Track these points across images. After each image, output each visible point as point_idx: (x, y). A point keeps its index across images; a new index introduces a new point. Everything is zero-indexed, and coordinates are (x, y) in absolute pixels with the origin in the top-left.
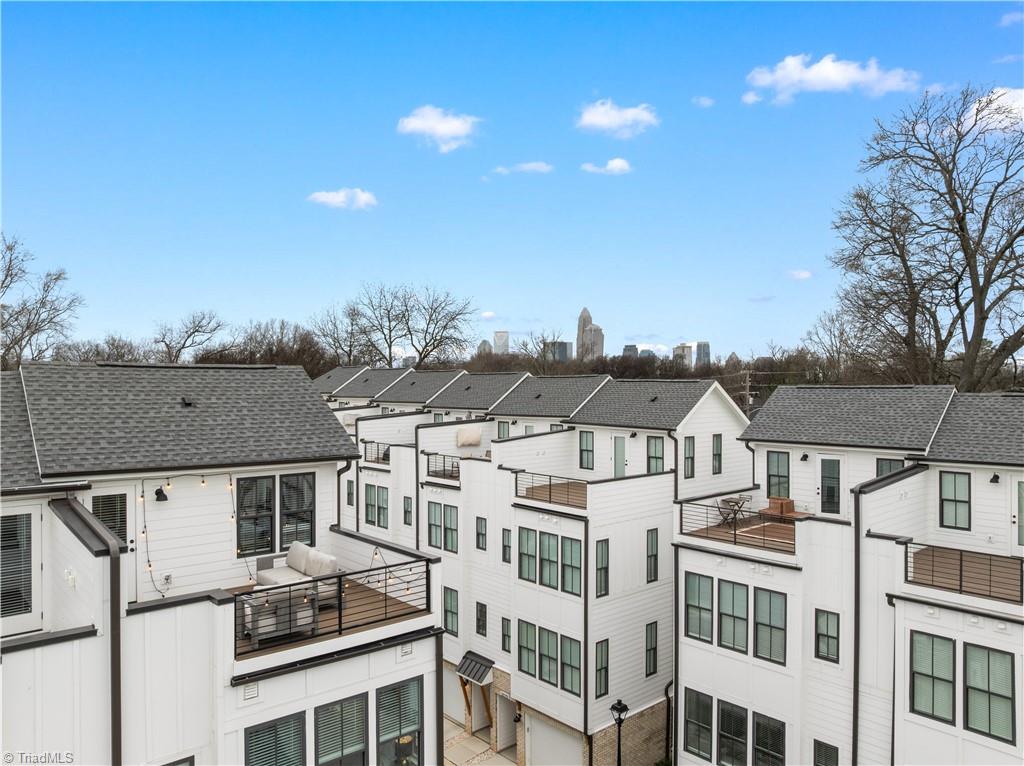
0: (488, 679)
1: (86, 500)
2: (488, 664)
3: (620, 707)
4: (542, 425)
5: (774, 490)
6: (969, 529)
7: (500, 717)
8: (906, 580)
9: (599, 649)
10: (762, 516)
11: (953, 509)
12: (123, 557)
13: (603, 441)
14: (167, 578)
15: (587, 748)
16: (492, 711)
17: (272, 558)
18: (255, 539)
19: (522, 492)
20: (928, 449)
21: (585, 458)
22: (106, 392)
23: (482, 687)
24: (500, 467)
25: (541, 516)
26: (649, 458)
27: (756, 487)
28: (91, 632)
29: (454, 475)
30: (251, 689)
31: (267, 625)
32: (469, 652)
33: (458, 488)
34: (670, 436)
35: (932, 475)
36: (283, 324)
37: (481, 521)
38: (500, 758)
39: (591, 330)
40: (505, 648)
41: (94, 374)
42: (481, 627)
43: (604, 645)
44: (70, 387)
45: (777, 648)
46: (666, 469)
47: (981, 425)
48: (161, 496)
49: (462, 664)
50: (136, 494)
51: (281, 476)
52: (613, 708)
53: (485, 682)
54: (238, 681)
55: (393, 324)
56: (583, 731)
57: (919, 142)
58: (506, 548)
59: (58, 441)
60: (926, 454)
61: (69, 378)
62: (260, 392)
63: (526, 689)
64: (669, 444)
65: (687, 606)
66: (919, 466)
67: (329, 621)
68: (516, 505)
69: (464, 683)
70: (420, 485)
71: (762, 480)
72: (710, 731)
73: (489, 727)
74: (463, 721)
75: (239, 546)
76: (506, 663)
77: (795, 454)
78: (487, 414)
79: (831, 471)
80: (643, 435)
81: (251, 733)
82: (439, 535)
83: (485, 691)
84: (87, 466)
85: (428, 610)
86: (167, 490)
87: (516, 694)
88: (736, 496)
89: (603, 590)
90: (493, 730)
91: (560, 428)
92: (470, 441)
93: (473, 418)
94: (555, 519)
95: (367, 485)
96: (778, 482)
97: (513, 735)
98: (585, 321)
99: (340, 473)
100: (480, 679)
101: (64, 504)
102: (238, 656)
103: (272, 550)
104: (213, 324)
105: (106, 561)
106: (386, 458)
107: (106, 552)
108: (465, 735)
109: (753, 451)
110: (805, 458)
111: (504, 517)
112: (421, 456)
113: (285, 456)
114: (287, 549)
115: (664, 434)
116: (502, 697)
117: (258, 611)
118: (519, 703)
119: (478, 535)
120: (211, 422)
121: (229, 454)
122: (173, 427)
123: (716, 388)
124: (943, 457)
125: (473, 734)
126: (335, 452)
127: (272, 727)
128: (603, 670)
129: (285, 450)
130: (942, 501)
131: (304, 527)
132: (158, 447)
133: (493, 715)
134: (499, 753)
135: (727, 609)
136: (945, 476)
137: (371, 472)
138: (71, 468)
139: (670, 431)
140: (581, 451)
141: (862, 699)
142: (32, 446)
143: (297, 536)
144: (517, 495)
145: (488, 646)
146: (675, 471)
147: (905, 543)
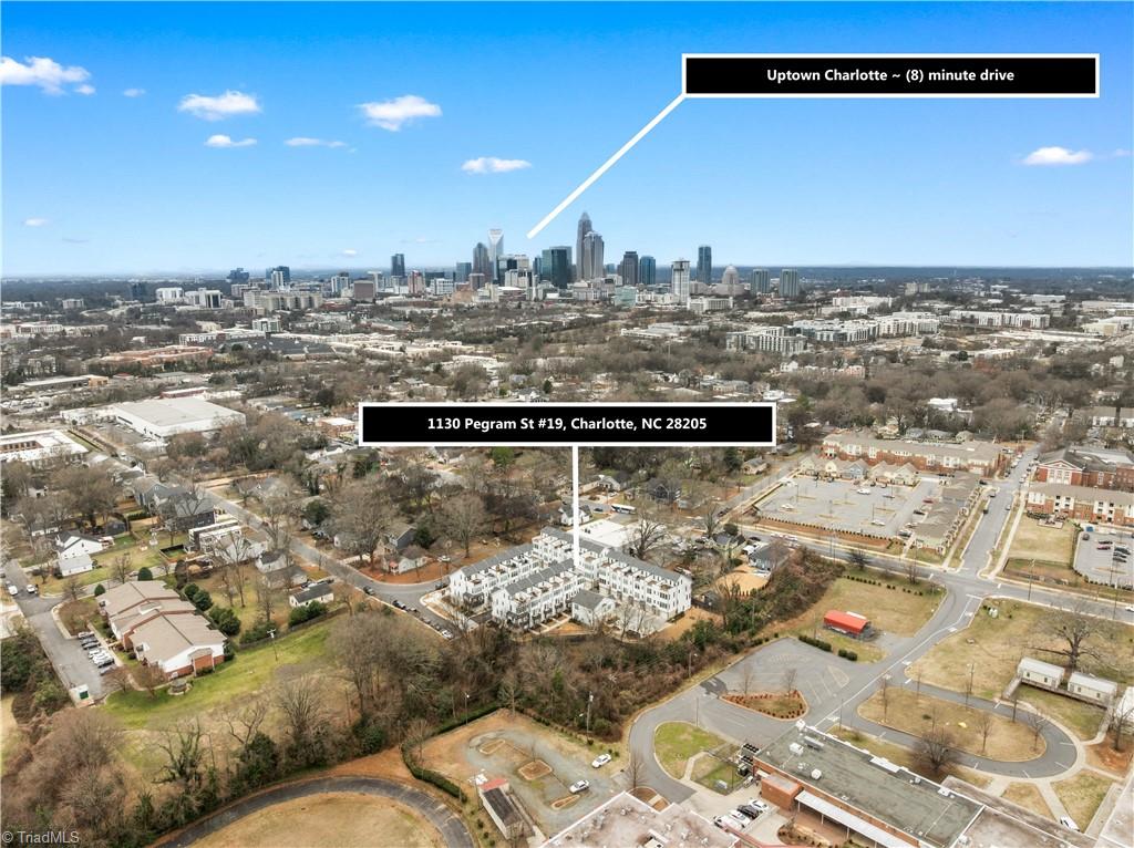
39: (591, 237)
98: (585, 226)
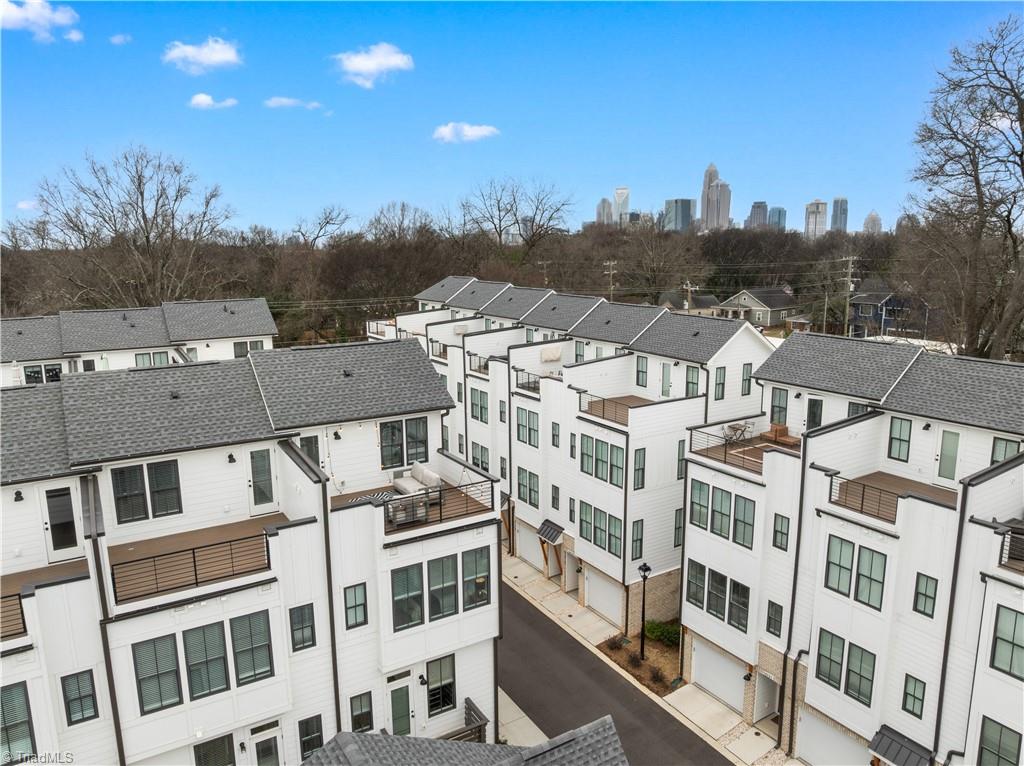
0: (559, 541)
1: (297, 441)
2: (560, 530)
3: (645, 568)
4: (609, 350)
5: (776, 417)
6: (907, 461)
7: (568, 569)
8: (830, 501)
9: (635, 528)
10: (762, 438)
11: (897, 446)
12: (328, 483)
13: (654, 365)
14: (343, 483)
15: (625, 594)
16: (562, 563)
17: (402, 472)
18: (392, 457)
19: (585, 407)
20: (883, 400)
21: (641, 379)
22: (299, 370)
23: (555, 546)
24: (570, 387)
25: (596, 427)
26: (688, 383)
27: (763, 414)
28: (313, 520)
29: (536, 389)
30: (394, 550)
31: (401, 517)
32: (547, 520)
33: (539, 400)
34: (702, 368)
35: (885, 420)
36: (403, 206)
37: (555, 426)
38: (567, 596)
39: (717, 186)
40: (572, 519)
41: (291, 357)
42: (555, 503)
43: (639, 524)
44: (279, 368)
45: (748, 538)
46: (700, 393)
47: (930, 382)
48: (337, 436)
49: (541, 528)
50: (324, 435)
51: (406, 420)
52: (640, 568)
53: (556, 543)
54: (387, 546)
55: (503, 214)
56: (621, 581)
57: (996, 70)
58: (573, 447)
59: (279, 407)
60: (881, 403)
61: (277, 361)
62: (391, 362)
63: (584, 550)
64: (702, 374)
65: (692, 503)
66: (875, 412)
67: (435, 513)
68: (579, 418)
69: (543, 543)
70: (511, 394)
71: (767, 409)
72: (704, 588)
73: (561, 574)
74: (541, 568)
75: (383, 463)
76: (572, 530)
77: (792, 392)
78: (566, 335)
79: (815, 408)
80: (683, 365)
81: (394, 572)
82: (525, 433)
83: (557, 550)
84: (297, 423)
85: (492, 509)
86: (340, 432)
87: (578, 554)
88: (742, 422)
89: (640, 484)
90: (563, 577)
91: (622, 352)
92: (552, 358)
93: (556, 337)
94: (606, 431)
95: (472, 389)
96: (779, 411)
97: (577, 582)
98: (711, 176)
99: (442, 416)
100: (553, 540)
101: (286, 444)
102: (387, 533)
103: (402, 465)
104: (342, 216)
105: (320, 486)
106: (486, 367)
107: (320, 481)
108: (543, 579)
109: (762, 386)
110: (798, 396)
111: (571, 426)
112: (512, 371)
113: (408, 409)
114: (412, 464)
115: (698, 366)
116: (569, 554)
117: (396, 510)
118: (581, 560)
119: (553, 436)
120: (363, 387)
121: (375, 410)
122: (340, 393)
123: (747, 328)
124: (892, 407)
125: (549, 579)
126: (439, 405)
127: (405, 570)
128: (639, 541)
129: (408, 404)
130: (891, 439)
131: (421, 450)
132: (334, 408)
133: (563, 566)
134: (567, 593)
135: (718, 508)
136: (896, 421)
137: (475, 379)
138: (289, 424)
139: (702, 364)
140: (638, 372)
141: (799, 576)
142: (265, 409)
143: (416, 456)
144: (580, 410)
145: (560, 517)
146: (706, 395)
147: (831, 476)
